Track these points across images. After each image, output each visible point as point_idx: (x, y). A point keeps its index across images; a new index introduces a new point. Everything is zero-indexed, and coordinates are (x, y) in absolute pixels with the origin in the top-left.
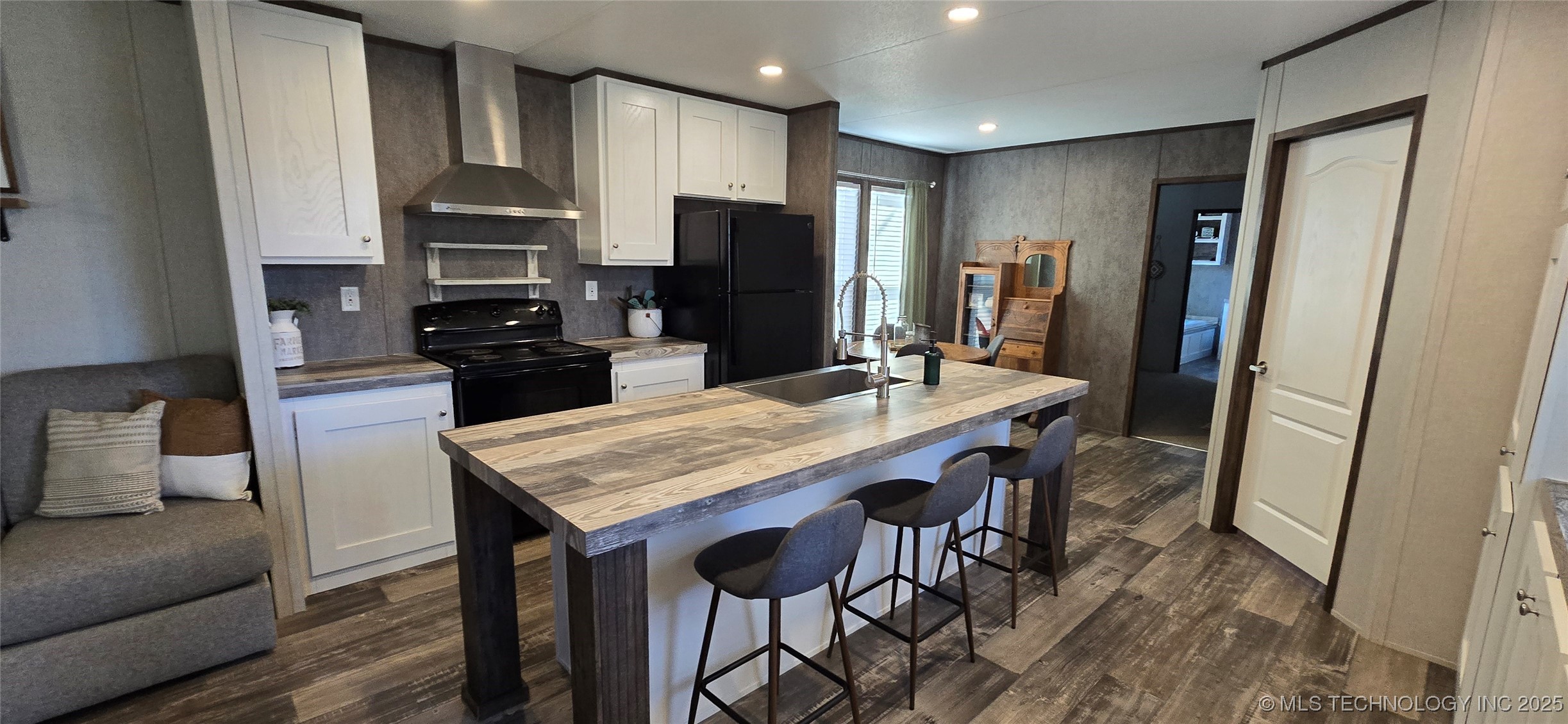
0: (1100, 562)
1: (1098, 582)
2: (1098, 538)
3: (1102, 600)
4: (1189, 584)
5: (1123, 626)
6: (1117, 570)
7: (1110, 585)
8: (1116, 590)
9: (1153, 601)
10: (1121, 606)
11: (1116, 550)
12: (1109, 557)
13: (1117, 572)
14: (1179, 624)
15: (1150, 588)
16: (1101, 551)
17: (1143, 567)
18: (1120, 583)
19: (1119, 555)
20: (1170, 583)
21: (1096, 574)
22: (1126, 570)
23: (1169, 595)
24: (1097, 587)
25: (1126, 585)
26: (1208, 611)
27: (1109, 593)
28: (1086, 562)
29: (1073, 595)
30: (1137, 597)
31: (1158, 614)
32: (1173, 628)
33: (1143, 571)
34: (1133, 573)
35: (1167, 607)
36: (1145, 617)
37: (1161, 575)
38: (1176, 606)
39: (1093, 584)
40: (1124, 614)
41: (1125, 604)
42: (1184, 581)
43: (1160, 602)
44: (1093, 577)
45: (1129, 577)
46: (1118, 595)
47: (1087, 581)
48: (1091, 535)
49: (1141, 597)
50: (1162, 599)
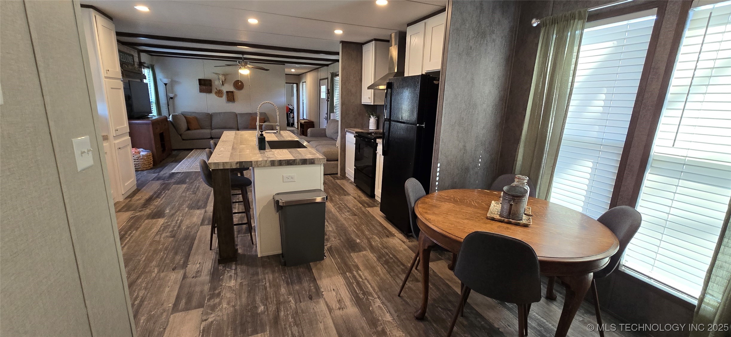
0: (205, 277)
1: (198, 265)
2: (219, 294)
3: (191, 258)
4: (148, 293)
5: (176, 253)
6: (193, 277)
7: (192, 268)
8: (187, 267)
9: (167, 271)
10: (181, 261)
11: (202, 292)
12: (203, 284)
13: (193, 276)
14: (151, 267)
15: (170, 277)
16: (210, 284)
17: (179, 288)
18: (187, 271)
19: (198, 289)
20: (161, 286)
21: (202, 269)
22: (189, 280)
23: (159, 279)
24: (197, 263)
25: (184, 272)
26: (136, 281)
27: (189, 263)
28: (212, 273)
29: (205, 254)
30: (175, 269)
31: (162, 267)
32: (154, 263)
33: (178, 287)
34: (183, 282)
35: (158, 272)
36: (168, 261)
37: (167, 289)
38: (154, 275)
39: (200, 263)
40: (178, 258)
41: (180, 262)
42: (151, 294)
43: (163, 272)
44: (203, 266)
45: (185, 277)
46: (185, 265)
47: (203, 263)
48: (225, 294)
49: (173, 270)
50: (162, 275)
